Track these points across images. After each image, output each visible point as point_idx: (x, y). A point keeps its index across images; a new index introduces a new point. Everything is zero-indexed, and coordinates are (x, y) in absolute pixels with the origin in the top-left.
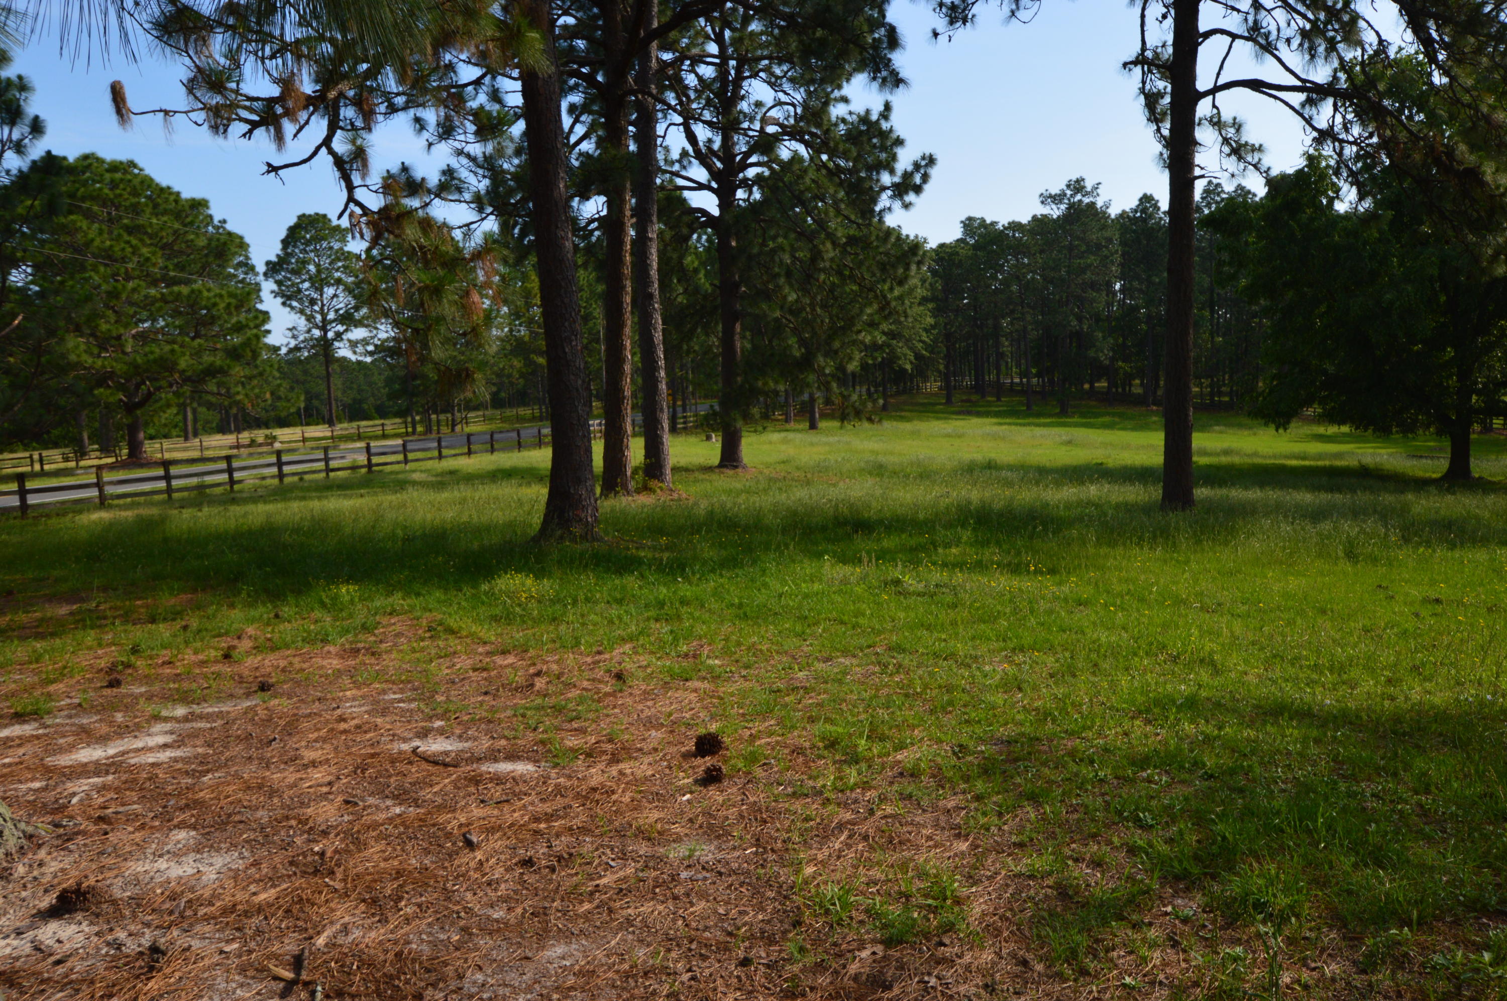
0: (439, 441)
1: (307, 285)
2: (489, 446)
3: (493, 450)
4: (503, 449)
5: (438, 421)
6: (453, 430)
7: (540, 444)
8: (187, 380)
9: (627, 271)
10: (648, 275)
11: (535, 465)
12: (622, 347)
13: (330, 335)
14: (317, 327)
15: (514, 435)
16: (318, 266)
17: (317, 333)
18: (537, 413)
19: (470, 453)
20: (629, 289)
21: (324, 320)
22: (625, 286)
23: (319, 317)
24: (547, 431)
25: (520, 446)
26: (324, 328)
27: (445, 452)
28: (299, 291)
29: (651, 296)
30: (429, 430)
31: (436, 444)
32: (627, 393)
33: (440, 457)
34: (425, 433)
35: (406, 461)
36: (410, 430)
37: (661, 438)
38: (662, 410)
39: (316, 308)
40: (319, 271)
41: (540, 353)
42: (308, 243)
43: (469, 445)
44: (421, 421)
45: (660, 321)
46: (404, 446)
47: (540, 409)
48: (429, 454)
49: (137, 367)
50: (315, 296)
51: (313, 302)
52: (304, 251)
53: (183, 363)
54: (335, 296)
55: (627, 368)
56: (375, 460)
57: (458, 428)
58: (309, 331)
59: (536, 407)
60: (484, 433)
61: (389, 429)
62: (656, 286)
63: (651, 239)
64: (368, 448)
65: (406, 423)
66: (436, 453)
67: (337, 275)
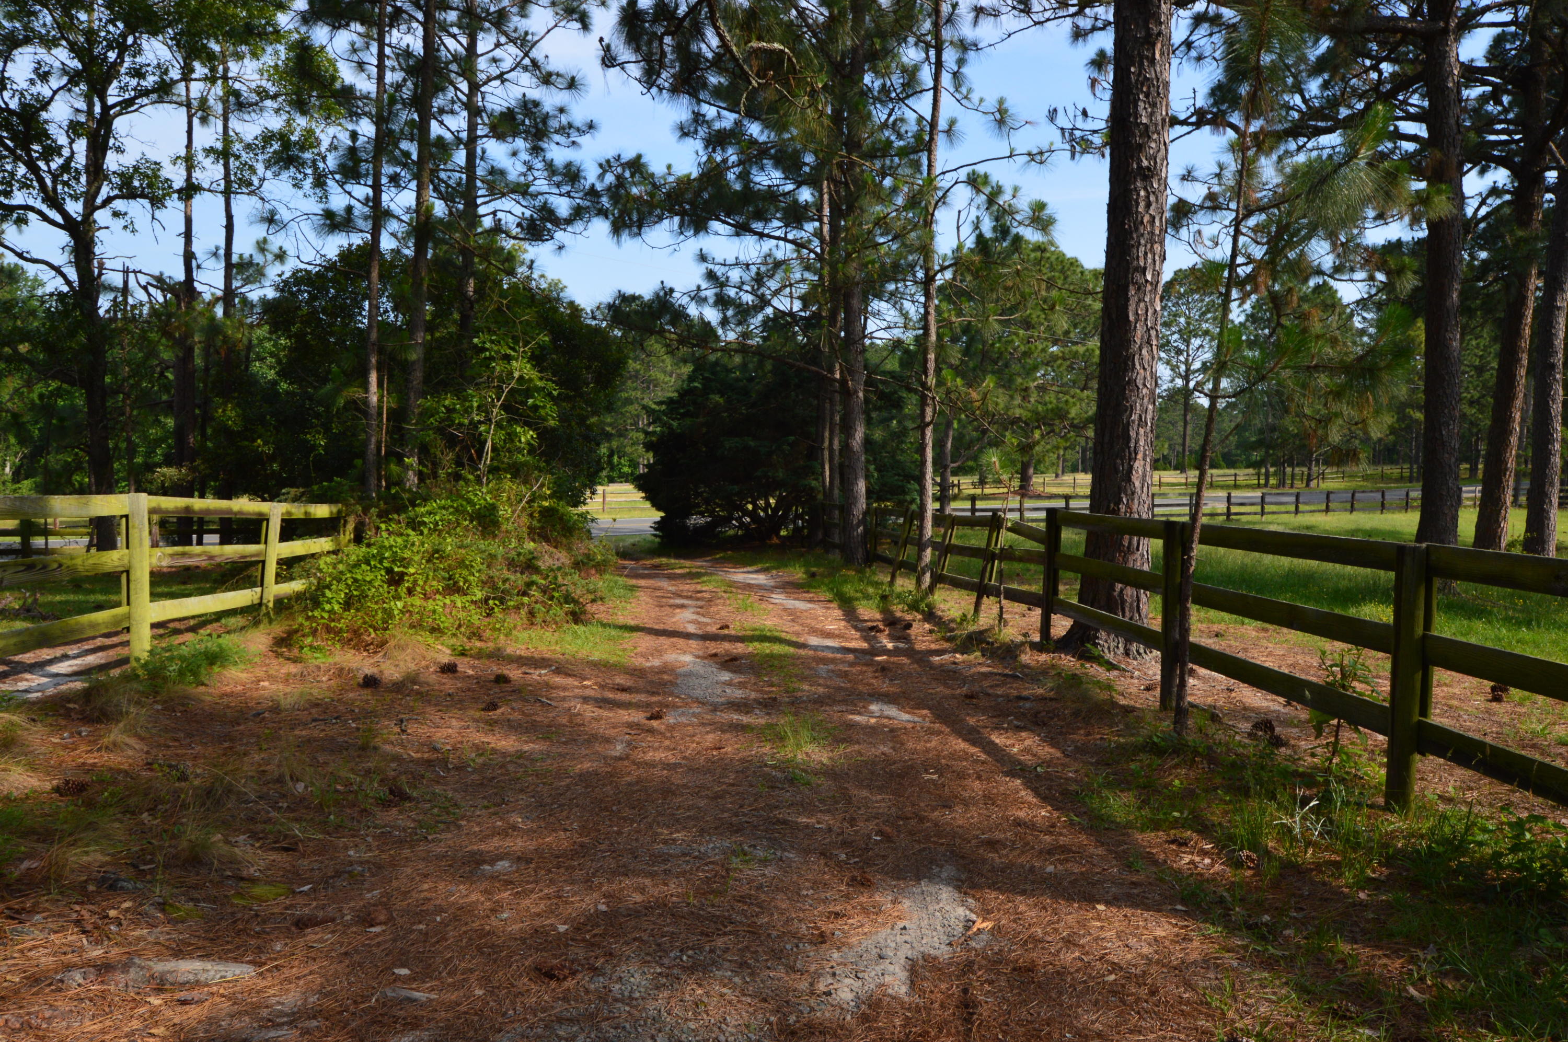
0: (1298, 496)
1: (1176, 336)
2: (1349, 506)
3: (1352, 510)
4: (1363, 510)
5: (1293, 476)
6: (1308, 485)
7: (1406, 507)
8: (1073, 426)
9: (1525, 343)
10: (1551, 345)
11: (1399, 529)
12: (1509, 419)
13: (1192, 384)
14: (1180, 376)
15: (1379, 495)
16: (1188, 318)
17: (1179, 382)
18: (1406, 473)
19: (1327, 510)
20: (1525, 362)
21: (1188, 370)
22: (1521, 359)
23: (1183, 368)
24: (1416, 494)
25: (1383, 507)
26: (1186, 378)
27: (1302, 507)
28: (1168, 342)
29: (1553, 366)
30: (1281, 484)
31: (1293, 499)
32: (1511, 464)
33: (1297, 511)
34: (1278, 486)
35: (1263, 513)
36: (1262, 482)
37: (1548, 512)
38: (1552, 484)
39: (1182, 358)
40: (1188, 324)
41: (1419, 408)
42: (1180, 296)
43: (1328, 502)
44: (1275, 474)
45: (1561, 392)
46: (1263, 498)
47: (1411, 468)
48: (1282, 508)
49: (1037, 413)
50: (1183, 347)
51: (1179, 352)
52: (1176, 304)
53: (1073, 413)
54: (1201, 346)
55: (1514, 440)
56: (1234, 509)
57: (1313, 484)
58: (1172, 381)
59: (1406, 466)
60: (1345, 491)
61: (1241, 480)
62: (1560, 355)
63: (1559, 308)
64: (1229, 498)
65: (1258, 475)
66: (1293, 508)
67: (1205, 326)
